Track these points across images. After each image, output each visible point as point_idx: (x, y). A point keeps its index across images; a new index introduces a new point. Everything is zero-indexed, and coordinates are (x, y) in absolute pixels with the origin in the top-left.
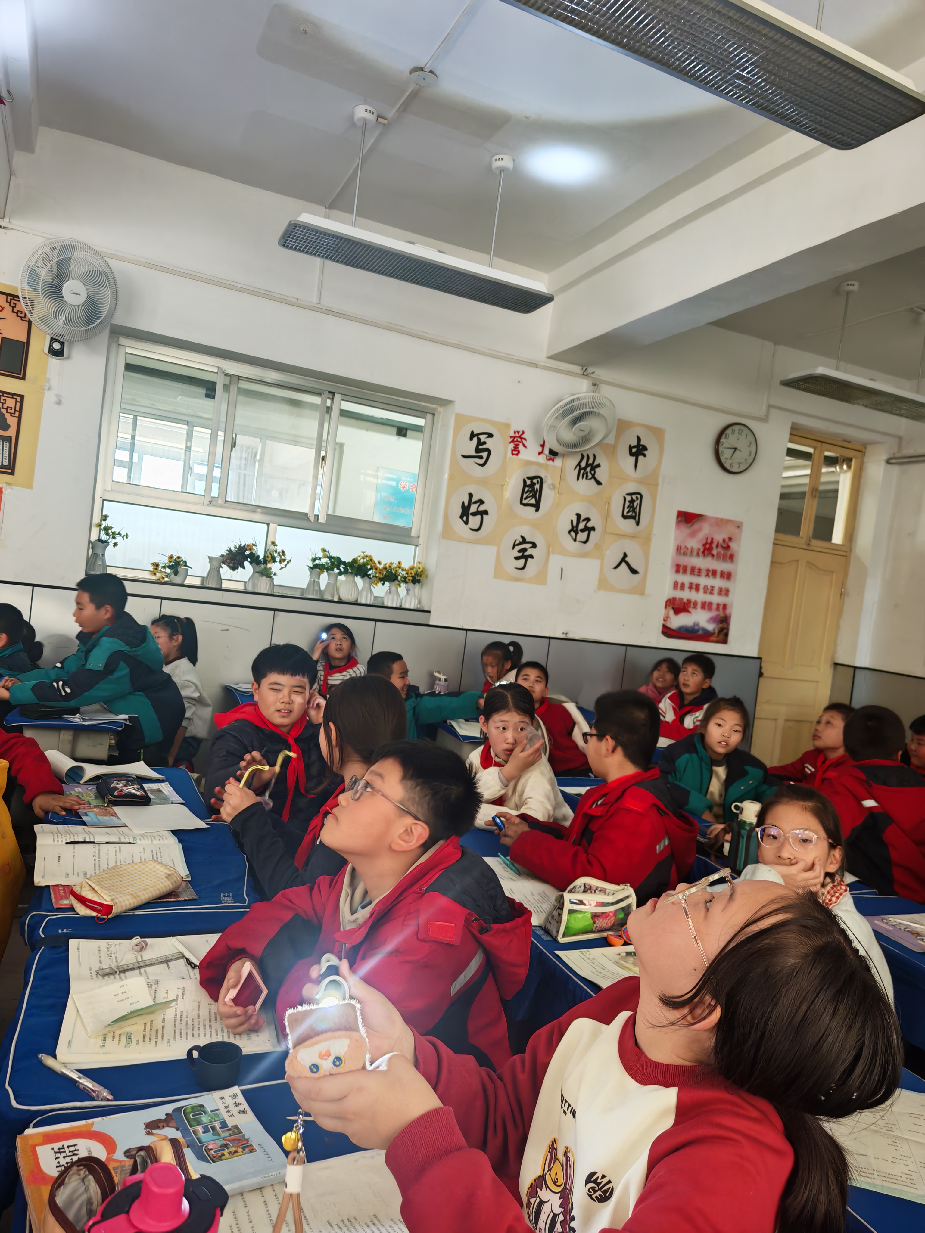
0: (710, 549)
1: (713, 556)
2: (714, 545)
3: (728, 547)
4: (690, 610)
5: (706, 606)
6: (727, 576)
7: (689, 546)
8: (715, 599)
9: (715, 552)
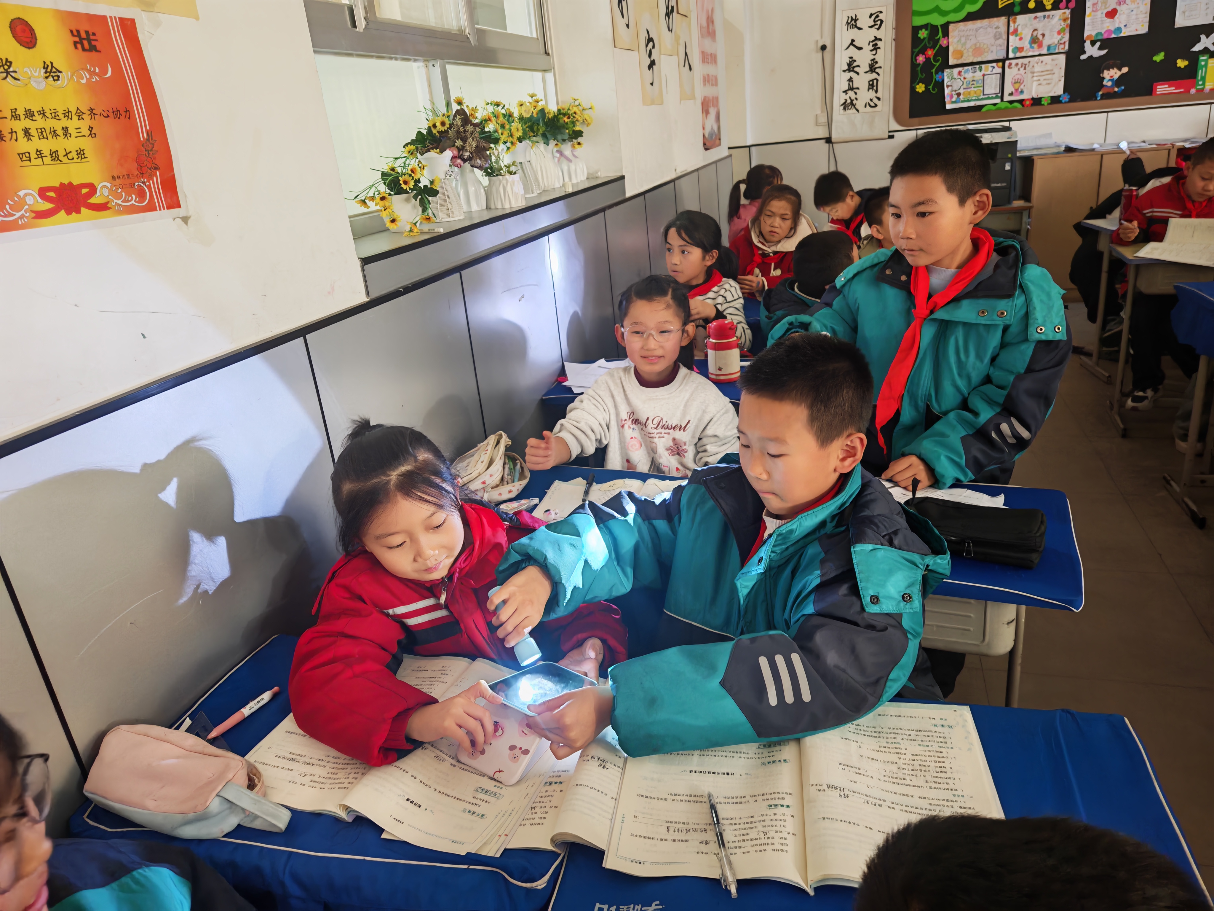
0: (708, 26)
1: (710, 34)
4: (709, 109)
5: (712, 102)
7: (703, 25)
8: (714, 91)
9: (710, 30)
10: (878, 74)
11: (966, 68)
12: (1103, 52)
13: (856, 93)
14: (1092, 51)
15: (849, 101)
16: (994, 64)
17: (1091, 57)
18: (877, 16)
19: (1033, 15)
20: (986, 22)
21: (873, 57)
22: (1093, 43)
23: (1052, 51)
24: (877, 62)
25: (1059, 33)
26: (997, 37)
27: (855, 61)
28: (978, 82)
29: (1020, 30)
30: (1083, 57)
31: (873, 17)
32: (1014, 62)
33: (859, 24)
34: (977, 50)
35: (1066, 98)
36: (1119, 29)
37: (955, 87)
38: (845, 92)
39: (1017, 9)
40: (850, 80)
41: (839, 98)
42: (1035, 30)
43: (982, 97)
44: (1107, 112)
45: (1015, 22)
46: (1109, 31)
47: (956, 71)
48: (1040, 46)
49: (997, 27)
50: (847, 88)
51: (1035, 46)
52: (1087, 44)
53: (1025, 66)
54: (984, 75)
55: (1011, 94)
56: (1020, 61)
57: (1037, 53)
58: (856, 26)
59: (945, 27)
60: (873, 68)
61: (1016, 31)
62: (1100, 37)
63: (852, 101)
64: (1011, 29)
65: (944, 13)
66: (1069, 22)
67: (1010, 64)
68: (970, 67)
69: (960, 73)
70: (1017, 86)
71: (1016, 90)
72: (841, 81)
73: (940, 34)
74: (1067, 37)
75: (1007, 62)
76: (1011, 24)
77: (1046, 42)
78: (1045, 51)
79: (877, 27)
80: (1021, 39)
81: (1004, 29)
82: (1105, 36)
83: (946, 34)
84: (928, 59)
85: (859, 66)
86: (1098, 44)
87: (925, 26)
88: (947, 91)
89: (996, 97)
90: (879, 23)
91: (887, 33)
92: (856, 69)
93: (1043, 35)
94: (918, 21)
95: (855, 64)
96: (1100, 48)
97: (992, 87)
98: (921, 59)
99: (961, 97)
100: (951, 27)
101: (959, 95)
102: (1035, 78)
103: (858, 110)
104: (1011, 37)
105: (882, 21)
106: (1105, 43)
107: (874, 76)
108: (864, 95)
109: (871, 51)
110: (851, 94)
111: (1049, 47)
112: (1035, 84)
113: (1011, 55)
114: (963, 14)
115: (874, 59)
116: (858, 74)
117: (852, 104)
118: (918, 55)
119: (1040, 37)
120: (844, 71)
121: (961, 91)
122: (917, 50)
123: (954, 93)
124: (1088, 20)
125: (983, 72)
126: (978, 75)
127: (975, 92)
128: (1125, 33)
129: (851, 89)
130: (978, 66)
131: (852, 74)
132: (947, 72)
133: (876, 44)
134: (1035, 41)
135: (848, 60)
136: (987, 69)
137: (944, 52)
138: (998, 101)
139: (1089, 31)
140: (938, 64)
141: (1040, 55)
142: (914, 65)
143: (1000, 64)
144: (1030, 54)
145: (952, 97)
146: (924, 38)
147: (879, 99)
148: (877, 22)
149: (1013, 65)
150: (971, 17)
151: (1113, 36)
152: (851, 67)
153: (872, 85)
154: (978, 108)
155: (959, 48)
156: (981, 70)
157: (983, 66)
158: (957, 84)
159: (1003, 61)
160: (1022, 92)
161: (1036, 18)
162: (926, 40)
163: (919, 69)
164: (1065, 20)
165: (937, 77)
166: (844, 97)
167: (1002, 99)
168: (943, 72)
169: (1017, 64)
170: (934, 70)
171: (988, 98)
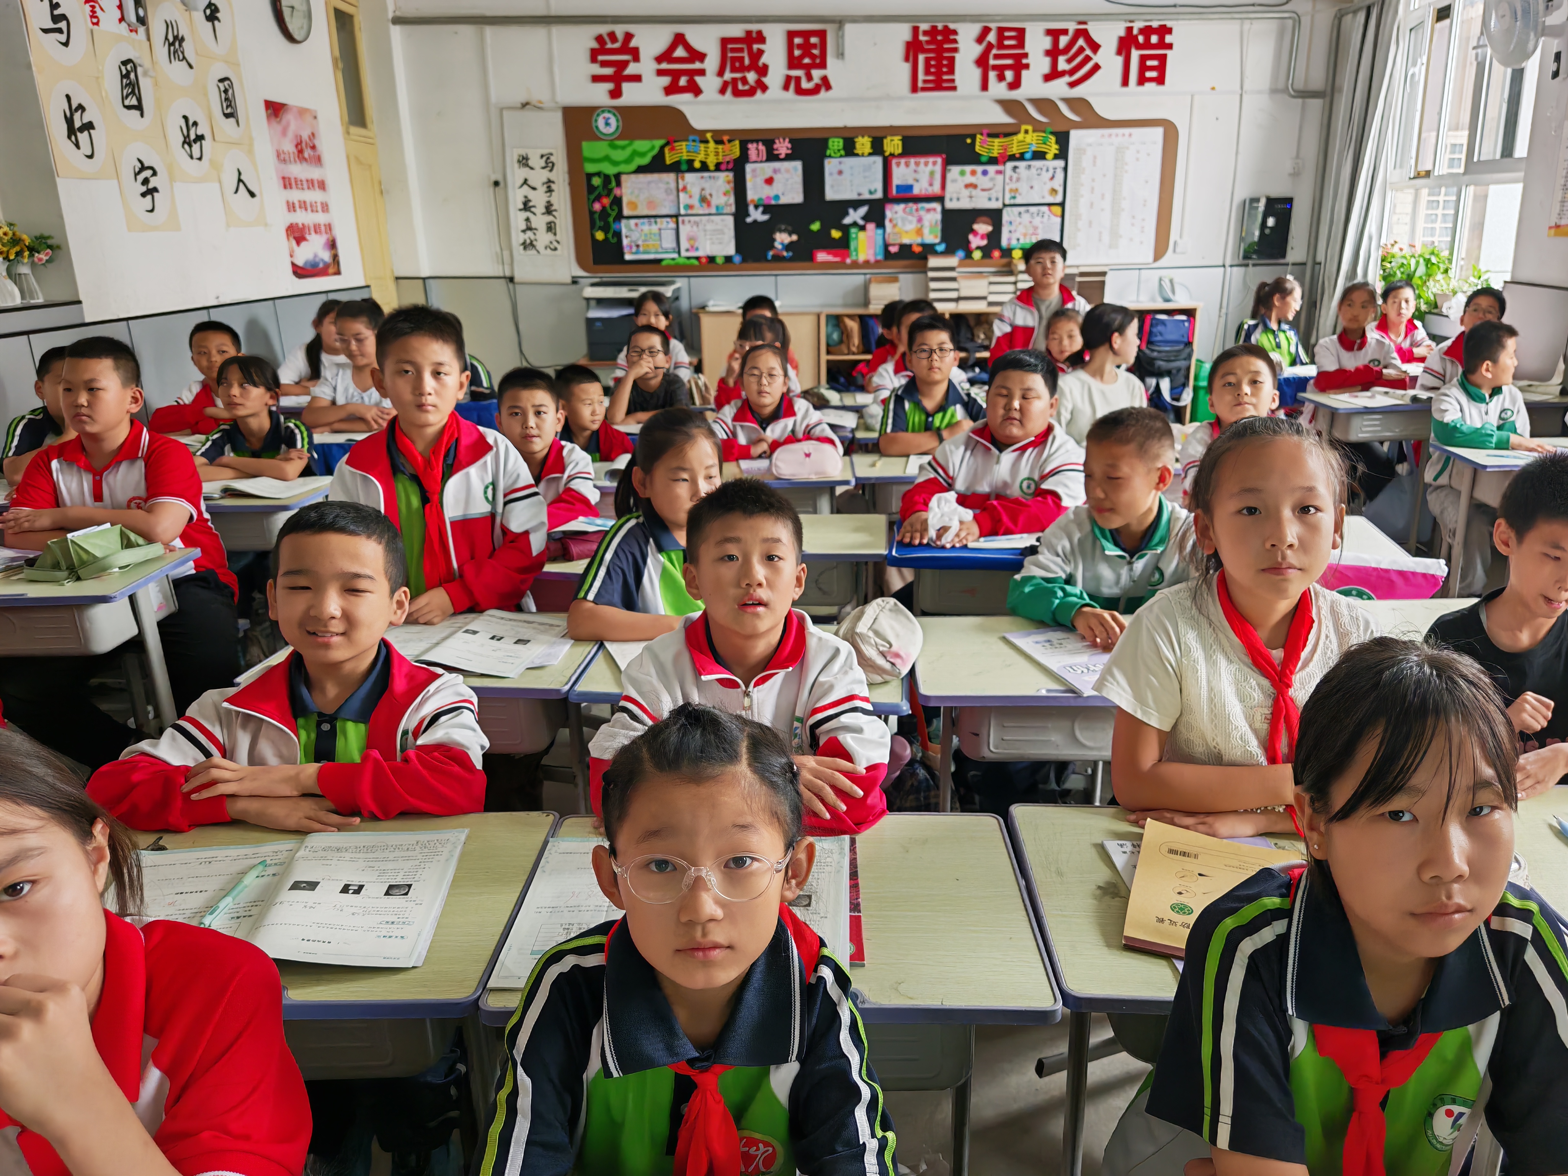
0: (301, 152)
1: (306, 160)
2: (304, 145)
3: (313, 147)
4: (308, 237)
5: (317, 229)
6: (322, 185)
7: (285, 150)
8: (320, 218)
9: (306, 155)
10: (554, 216)
11: (642, 220)
12: (766, 217)
13: (535, 234)
14: (756, 215)
15: (528, 241)
16: (669, 219)
17: (755, 222)
18: (548, 158)
19: (699, 175)
20: (655, 177)
21: (547, 199)
22: (756, 207)
23: (720, 211)
24: (552, 205)
25: (725, 194)
26: (668, 191)
27: (530, 201)
28: (655, 235)
29: (689, 187)
30: (749, 220)
31: (544, 158)
32: (686, 219)
33: (530, 163)
34: (651, 204)
35: (737, 259)
36: (777, 197)
37: (634, 238)
38: (524, 231)
39: (684, 167)
40: (528, 220)
41: (518, 238)
42: (703, 189)
43: (660, 250)
44: (776, 275)
45: (683, 179)
46: (768, 198)
47: (632, 222)
48: (709, 204)
49: (668, 183)
50: (524, 227)
51: (705, 205)
52: (751, 208)
53: (697, 224)
54: (660, 229)
55: (687, 250)
56: (692, 219)
57: (707, 212)
58: (527, 165)
59: (618, 176)
60: (549, 210)
61: (684, 189)
62: (762, 202)
63: (531, 241)
64: (681, 187)
65: (615, 163)
66: (732, 185)
67: (683, 222)
68: (646, 220)
69: (636, 225)
70: (692, 242)
71: (692, 247)
72: (518, 219)
73: (614, 184)
74: (732, 200)
75: (680, 219)
76: (680, 181)
77: (715, 201)
78: (713, 211)
79: (549, 169)
80: (690, 197)
81: (673, 185)
82: (766, 202)
83: (619, 184)
84: (604, 207)
85: (534, 206)
86: (761, 209)
87: (598, 174)
88: (625, 242)
89: (674, 252)
90: (550, 165)
91: (561, 175)
92: (533, 209)
93: (711, 195)
94: (590, 168)
95: (531, 204)
96: (764, 213)
97: (668, 242)
98: (597, 206)
99: (641, 249)
100: (624, 178)
101: (638, 246)
102: (708, 237)
103: (538, 252)
104: (682, 195)
105: (553, 164)
106: (768, 209)
107: (550, 218)
108: (543, 238)
109: (546, 192)
110: (529, 234)
111: (717, 207)
112: (708, 242)
113: (682, 212)
114: (633, 167)
115: (548, 202)
116: (534, 214)
117: (531, 244)
118: (593, 201)
119: (708, 197)
120: (520, 210)
121: (640, 243)
122: (592, 197)
123: (633, 244)
124: (749, 185)
125: (659, 226)
126: (654, 228)
127: (653, 245)
128: (784, 200)
129: (529, 228)
130: (653, 220)
131: (528, 214)
132: (624, 222)
133: (549, 187)
134: (704, 200)
135: (523, 200)
136: (662, 223)
137: (618, 202)
138: (675, 255)
139: (752, 195)
140: (614, 214)
141: (710, 214)
142: (592, 213)
143: (674, 219)
144: (701, 212)
145: (631, 247)
146: (598, 187)
147: (558, 242)
148: (549, 165)
149: (686, 222)
150: (641, 170)
151: (773, 202)
152: (527, 206)
153: (550, 227)
154: (658, 261)
155: (634, 199)
156: (656, 222)
157: (659, 220)
158: (635, 236)
159: (676, 216)
160: (697, 249)
161: (702, 177)
162: (601, 189)
163: (596, 216)
164: (729, 182)
165: (614, 226)
166: (522, 237)
167: (679, 253)
168: (620, 221)
169: (689, 222)
170: (611, 219)
171: (667, 252)
